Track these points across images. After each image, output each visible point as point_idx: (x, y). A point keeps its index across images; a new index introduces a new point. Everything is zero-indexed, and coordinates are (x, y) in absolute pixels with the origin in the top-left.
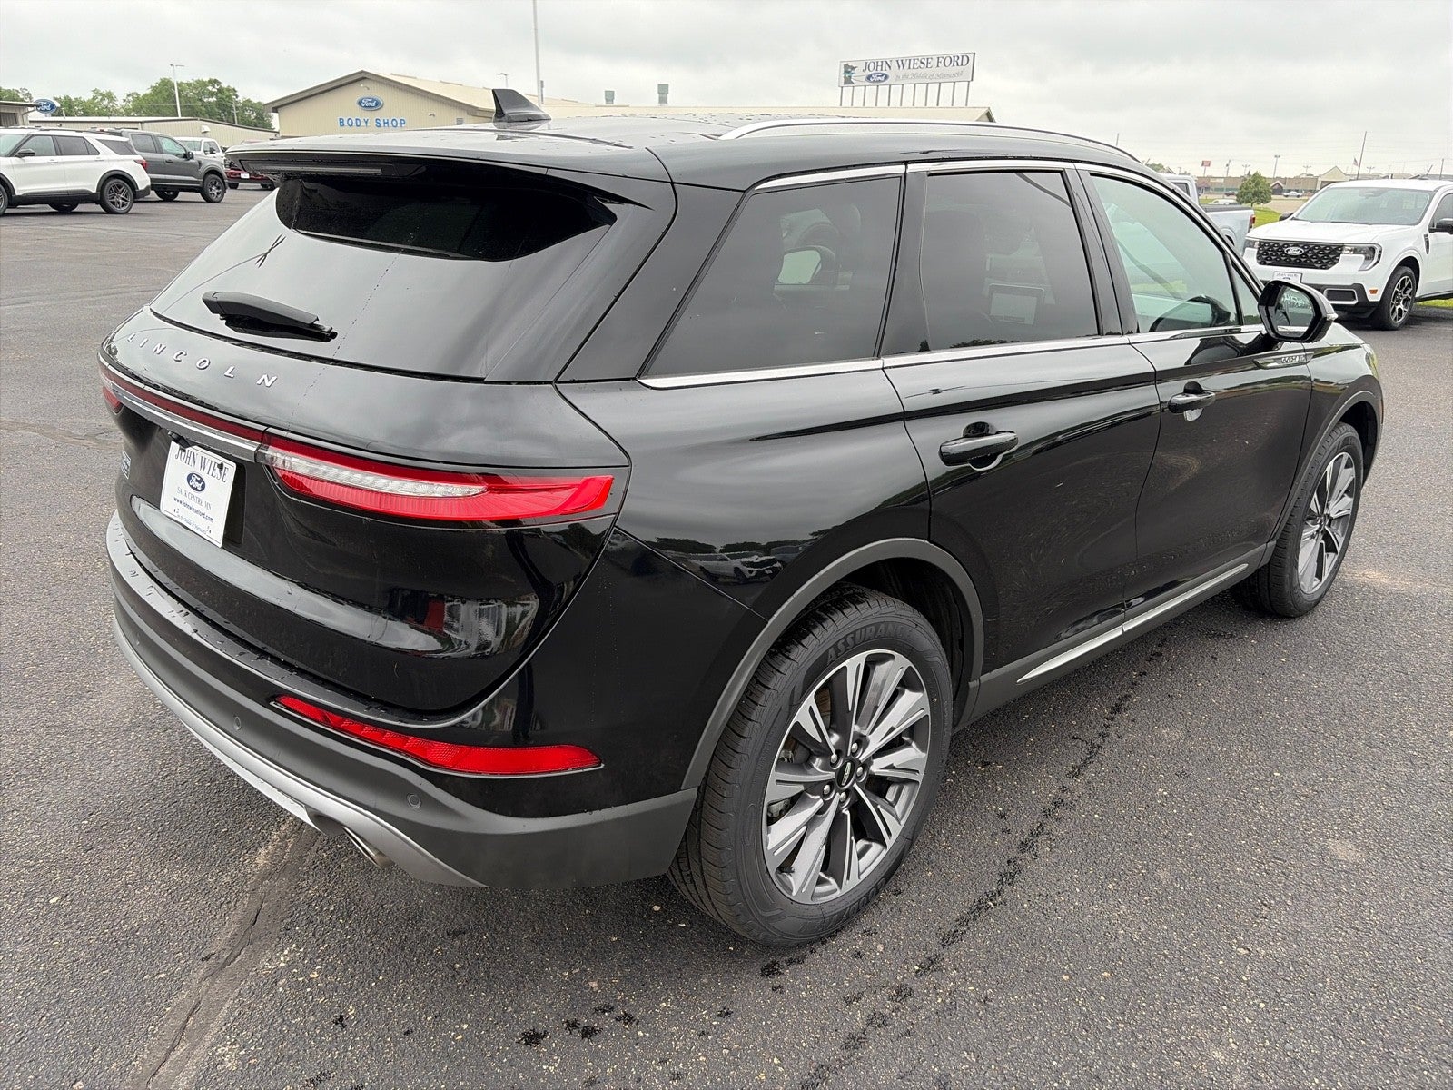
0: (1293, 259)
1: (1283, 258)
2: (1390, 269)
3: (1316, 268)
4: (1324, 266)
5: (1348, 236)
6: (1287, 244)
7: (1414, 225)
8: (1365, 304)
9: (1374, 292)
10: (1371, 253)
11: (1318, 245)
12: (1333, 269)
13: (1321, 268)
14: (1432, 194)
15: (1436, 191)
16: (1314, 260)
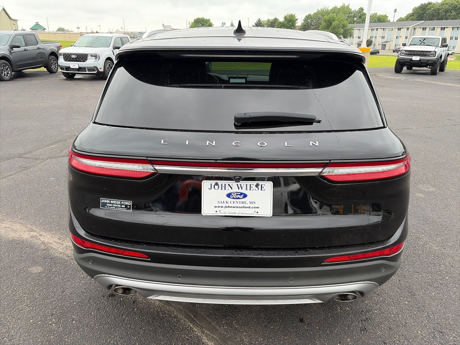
0: (74, 59)
1: (71, 59)
2: (103, 61)
3: (81, 62)
4: (84, 61)
5: (88, 51)
6: (71, 54)
7: (108, 47)
8: (99, 73)
9: (101, 68)
10: (96, 56)
11: (80, 54)
12: (87, 62)
13: (83, 62)
14: (112, 38)
15: (113, 37)
16: (80, 59)
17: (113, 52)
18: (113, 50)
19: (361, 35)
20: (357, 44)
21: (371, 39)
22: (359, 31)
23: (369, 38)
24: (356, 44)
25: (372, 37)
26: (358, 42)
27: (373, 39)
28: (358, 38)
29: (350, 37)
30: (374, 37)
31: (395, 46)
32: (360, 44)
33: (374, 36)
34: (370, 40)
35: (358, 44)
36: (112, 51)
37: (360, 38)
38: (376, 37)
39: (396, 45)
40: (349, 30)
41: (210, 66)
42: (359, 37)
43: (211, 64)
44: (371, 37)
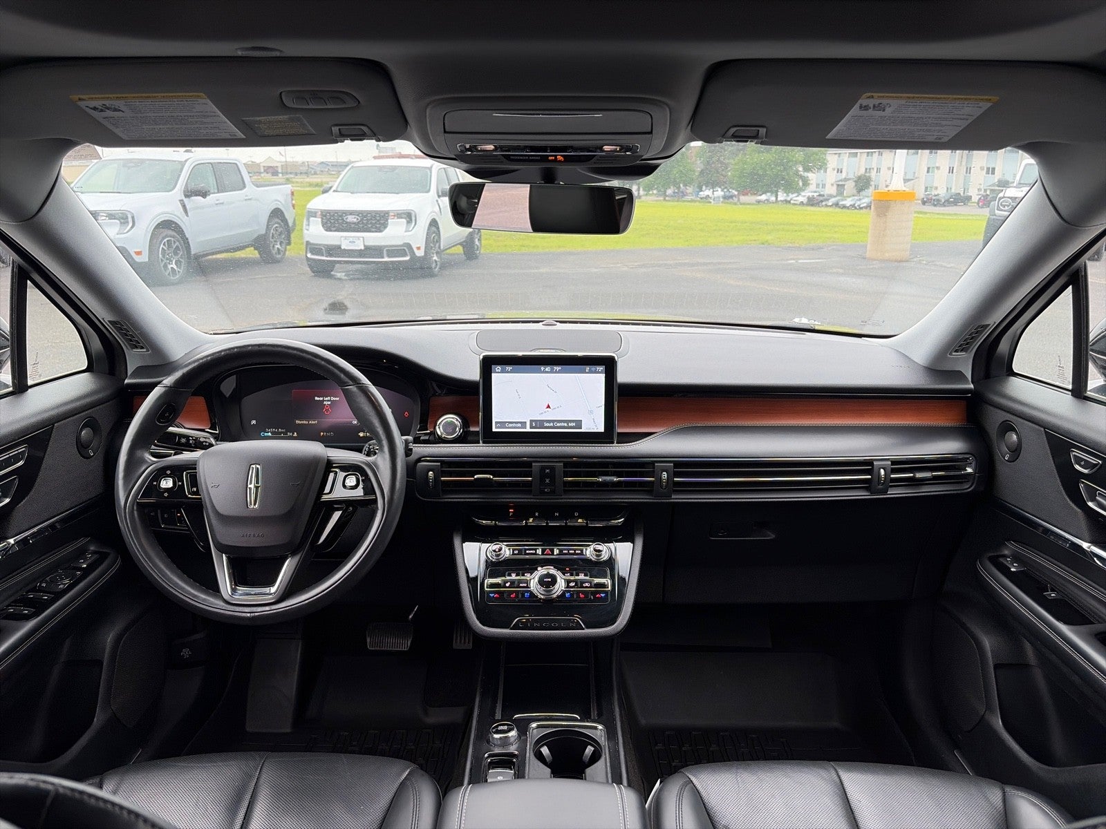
17: (184, 207)
18: (186, 200)
19: (843, 164)
20: (835, 187)
21: (868, 175)
22: (839, 157)
23: (862, 171)
24: (832, 185)
25: (870, 169)
26: (839, 179)
27: (873, 174)
28: (838, 172)
29: (819, 169)
30: (875, 170)
31: (926, 191)
32: (842, 185)
33: (874, 165)
34: (865, 176)
35: (838, 185)
36: (181, 201)
37: (841, 172)
38: (878, 170)
39: (926, 188)
40: (816, 155)
41: (477, 240)
42: (838, 170)
43: (480, 237)
44: (866, 169)
